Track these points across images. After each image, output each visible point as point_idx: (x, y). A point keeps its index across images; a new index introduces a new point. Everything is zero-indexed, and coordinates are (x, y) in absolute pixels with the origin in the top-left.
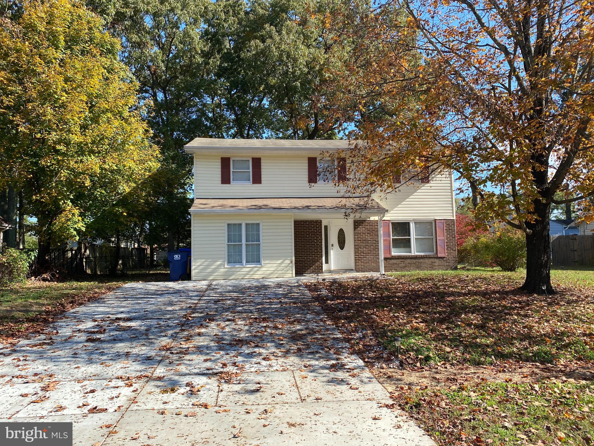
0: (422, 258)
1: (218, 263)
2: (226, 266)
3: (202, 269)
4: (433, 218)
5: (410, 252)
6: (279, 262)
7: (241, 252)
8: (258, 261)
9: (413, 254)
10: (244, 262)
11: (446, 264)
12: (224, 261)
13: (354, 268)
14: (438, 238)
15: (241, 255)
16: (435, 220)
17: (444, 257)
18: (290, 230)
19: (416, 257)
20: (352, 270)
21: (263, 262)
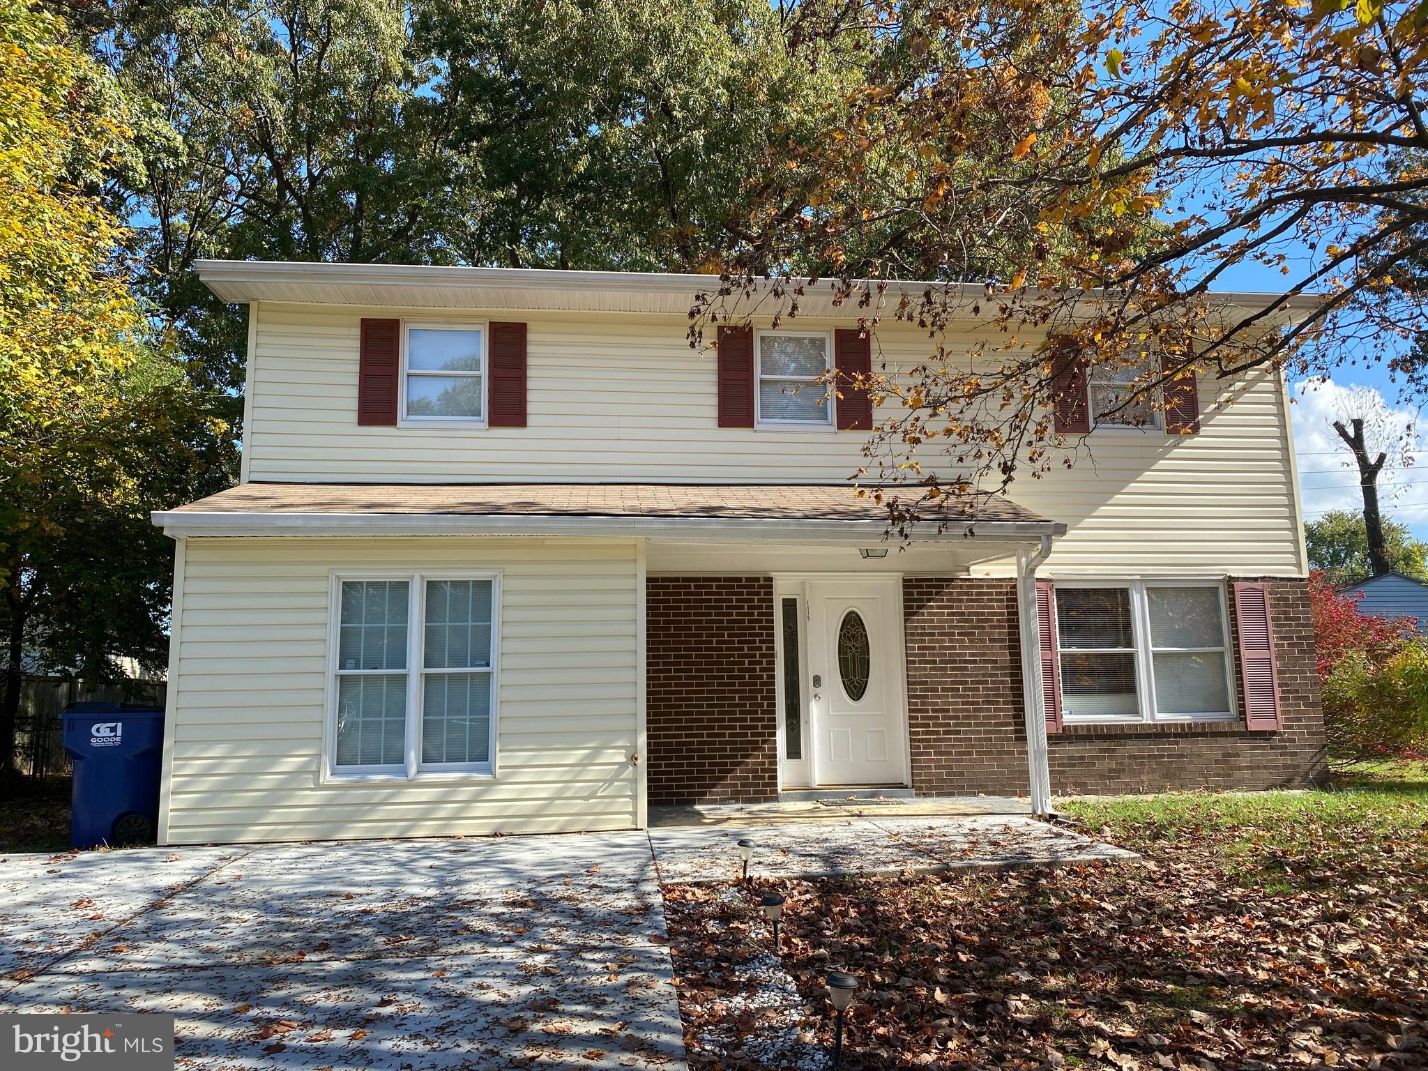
0: (1183, 735)
1: (290, 763)
2: (327, 777)
3: (213, 793)
4: (1218, 572)
5: (1135, 711)
6: (577, 755)
7: (402, 711)
8: (480, 754)
9: (1145, 718)
10: (413, 757)
11: (1281, 760)
12: (319, 756)
13: (907, 780)
14: (1246, 654)
15: (399, 729)
16: (1230, 582)
17: (1274, 733)
18: (627, 613)
19: (1160, 734)
20: (901, 786)
21: (500, 759)
